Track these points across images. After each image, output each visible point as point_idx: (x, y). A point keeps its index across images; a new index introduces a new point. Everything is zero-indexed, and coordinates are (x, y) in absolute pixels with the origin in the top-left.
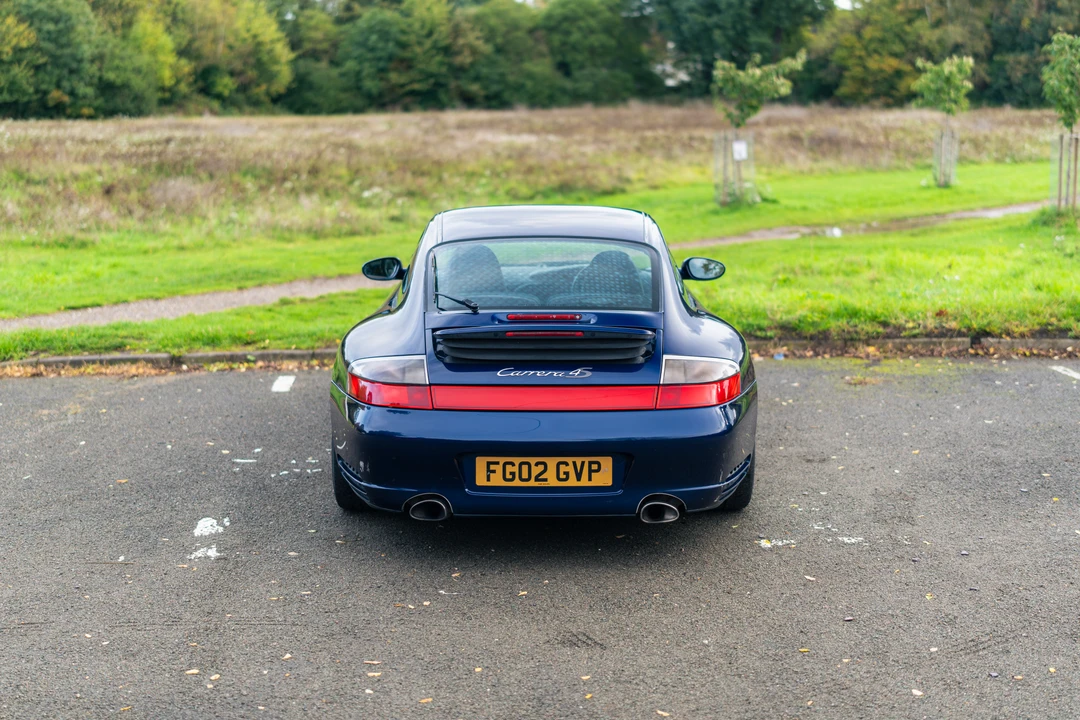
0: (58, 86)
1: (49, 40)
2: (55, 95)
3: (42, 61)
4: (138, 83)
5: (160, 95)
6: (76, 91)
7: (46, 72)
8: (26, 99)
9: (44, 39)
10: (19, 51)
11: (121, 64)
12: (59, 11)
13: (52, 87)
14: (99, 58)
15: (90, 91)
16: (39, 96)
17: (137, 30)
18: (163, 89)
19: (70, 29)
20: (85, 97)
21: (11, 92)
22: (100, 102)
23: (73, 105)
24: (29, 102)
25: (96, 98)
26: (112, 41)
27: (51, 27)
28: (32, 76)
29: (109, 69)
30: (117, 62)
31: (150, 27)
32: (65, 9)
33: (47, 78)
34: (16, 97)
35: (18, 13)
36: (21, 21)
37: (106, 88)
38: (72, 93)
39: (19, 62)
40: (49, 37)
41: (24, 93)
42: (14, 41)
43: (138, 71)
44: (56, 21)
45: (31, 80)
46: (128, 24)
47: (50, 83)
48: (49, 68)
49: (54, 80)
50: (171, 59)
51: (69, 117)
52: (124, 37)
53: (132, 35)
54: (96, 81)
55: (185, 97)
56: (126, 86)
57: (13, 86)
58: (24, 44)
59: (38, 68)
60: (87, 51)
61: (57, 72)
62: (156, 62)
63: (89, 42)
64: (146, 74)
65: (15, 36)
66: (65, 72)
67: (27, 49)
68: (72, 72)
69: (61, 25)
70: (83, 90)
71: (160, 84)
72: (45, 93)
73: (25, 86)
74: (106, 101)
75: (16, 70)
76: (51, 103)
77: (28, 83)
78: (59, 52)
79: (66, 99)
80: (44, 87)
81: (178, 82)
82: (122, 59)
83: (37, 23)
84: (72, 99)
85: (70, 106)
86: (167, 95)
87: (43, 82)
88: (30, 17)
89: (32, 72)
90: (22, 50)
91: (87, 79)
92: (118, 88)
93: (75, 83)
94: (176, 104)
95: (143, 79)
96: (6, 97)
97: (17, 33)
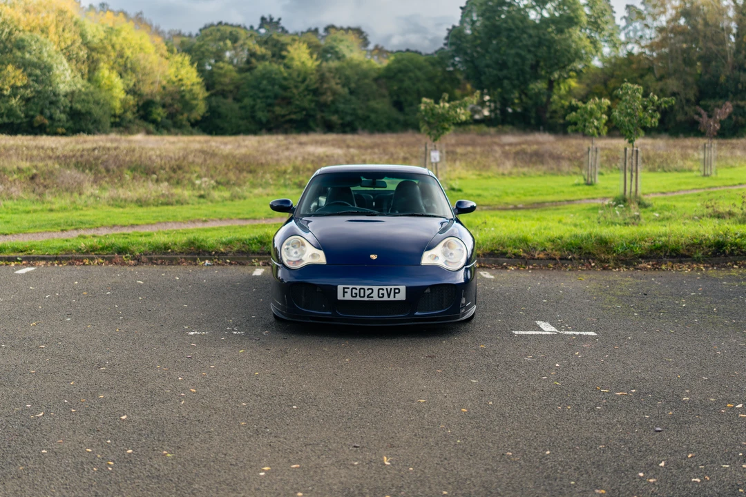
0: (42, 113)
1: (37, 81)
2: (39, 119)
3: (31, 95)
4: (97, 111)
5: (112, 120)
6: (54, 116)
7: (33, 103)
8: (19, 121)
9: (33, 80)
10: (15, 88)
11: (86, 98)
12: (44, 62)
13: (37, 114)
14: (71, 94)
15: (63, 117)
16: (28, 119)
17: (98, 74)
18: (115, 116)
19: (51, 74)
20: (59, 121)
21: (8, 116)
22: (70, 124)
23: (52, 125)
24: (21, 123)
25: (68, 121)
26: (80, 83)
27: (38, 72)
28: (23, 106)
29: (79, 102)
30: (83, 97)
31: (107, 73)
32: (49, 61)
33: (34, 107)
34: (12, 119)
35: (16, 62)
36: (19, 68)
37: (75, 115)
38: (51, 118)
39: (15, 95)
40: (37, 79)
41: (18, 117)
42: (13, 82)
43: (97, 103)
44: (41, 68)
45: (23, 109)
46: (93, 71)
47: (36, 111)
48: (35, 100)
49: (39, 109)
50: (122, 95)
51: (48, 134)
52: (90, 80)
53: (95, 78)
54: (68, 109)
55: (130, 121)
56: (89, 113)
57: (10, 112)
58: (19, 84)
59: (28, 100)
60: (62, 89)
61: (41, 103)
62: (111, 96)
63: (64, 82)
64: (103, 104)
65: (13, 78)
66: (47, 103)
67: (21, 87)
68: (51, 103)
69: (45, 71)
70: (59, 115)
71: (113, 112)
72: (33, 117)
73: (19, 112)
74: (74, 124)
75: (13, 102)
76: (36, 125)
77: (20, 110)
78: (43, 89)
79: (47, 122)
80: (32, 113)
81: (125, 112)
82: (87, 95)
83: (28, 70)
84: (50, 122)
85: (49, 127)
86: (117, 120)
87: (31, 110)
88: (24, 65)
89: (24, 103)
90: (17, 88)
91: (62, 108)
92: (83, 114)
93: (53, 111)
94: (123, 127)
95: (100, 108)
96: (6, 120)
97: (14, 76)
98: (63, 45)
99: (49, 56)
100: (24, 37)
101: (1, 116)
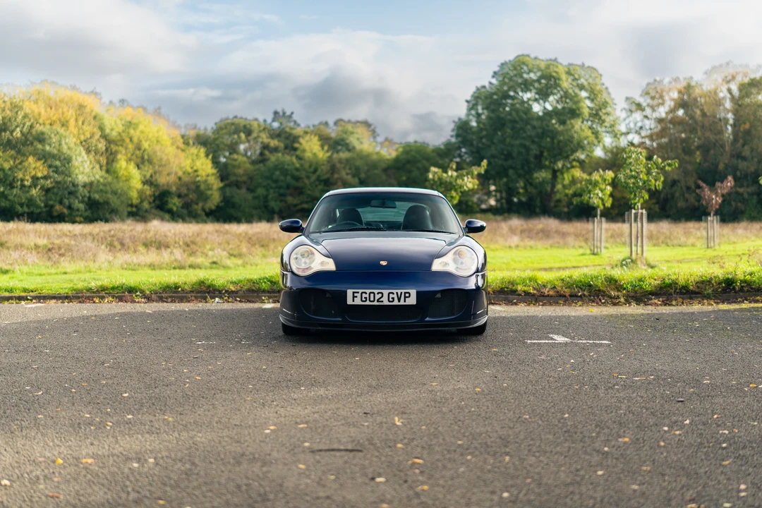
0: (61, 203)
1: (57, 172)
2: (58, 208)
3: (50, 186)
4: (114, 201)
5: (129, 209)
6: (72, 206)
7: (52, 193)
8: (39, 210)
9: (53, 171)
10: (35, 179)
11: (104, 189)
12: (64, 154)
13: (56, 203)
14: (89, 185)
15: (82, 206)
16: (48, 209)
17: (116, 166)
18: (132, 205)
19: (71, 165)
20: (78, 210)
21: (28, 206)
22: (88, 213)
23: (70, 214)
24: (40, 213)
25: (86, 210)
26: (99, 174)
27: (58, 163)
28: (43, 196)
29: (97, 192)
30: (101, 187)
31: (124, 165)
32: (68, 152)
33: (53, 197)
34: (32, 209)
35: (37, 154)
36: (39, 159)
37: (93, 204)
38: (70, 207)
39: (35, 186)
40: (57, 170)
41: (38, 207)
42: (33, 173)
43: (115, 193)
44: (61, 159)
45: (42, 198)
46: (111, 162)
47: (55, 201)
48: (55, 190)
49: (58, 198)
50: (139, 186)
51: (67, 222)
52: (108, 171)
53: (113, 169)
54: (86, 199)
55: (146, 211)
56: (107, 203)
57: (31, 202)
58: (40, 175)
59: (47, 191)
60: (81, 179)
61: (60, 193)
62: (128, 186)
63: (83, 174)
64: (121, 195)
65: (34, 169)
66: (66, 194)
67: (42, 178)
68: (70, 193)
69: (65, 163)
70: (77, 205)
71: (130, 202)
72: (52, 207)
73: (39, 202)
74: (92, 213)
75: (34, 192)
76: (55, 214)
77: (40, 200)
78: (62, 180)
79: (65, 211)
80: (51, 203)
81: (142, 201)
82: (105, 185)
83: (49, 162)
84: (69, 211)
85: (67, 217)
86: (134, 209)
87: (51, 199)
88: (44, 157)
89: (44, 193)
90: (38, 179)
91: (80, 198)
92: (101, 204)
93: (72, 201)
94: (140, 216)
95: (118, 198)
96: (26, 209)
97: (34, 167)
98: (82, 138)
99: (69, 148)
100: (44, 130)
101: (22, 205)
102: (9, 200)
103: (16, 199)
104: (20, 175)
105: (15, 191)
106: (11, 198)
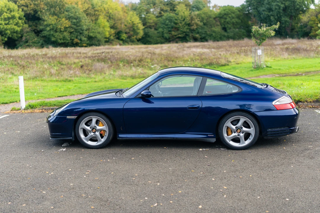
0: (77, 38)
1: (74, 25)
2: (76, 40)
3: (72, 30)
4: (99, 36)
5: (105, 40)
6: (82, 39)
7: (73, 34)
8: (68, 42)
9: (73, 24)
10: (65, 28)
11: (94, 31)
12: (77, 17)
13: (75, 38)
14: (88, 29)
15: (85, 39)
16: (71, 41)
17: (99, 21)
18: (106, 38)
19: (80, 21)
20: (84, 41)
21: (63, 40)
22: (88, 42)
23: (81, 43)
24: (68, 43)
25: (87, 41)
26: (92, 25)
27: (75, 21)
28: (69, 35)
29: (91, 33)
30: (93, 30)
31: (103, 20)
32: (79, 16)
33: (74, 35)
34: (65, 41)
35: (66, 17)
36: (66, 19)
37: (90, 38)
38: (81, 40)
39: (66, 31)
40: (74, 24)
41: (67, 40)
42: (65, 25)
43: (99, 33)
44: (76, 19)
45: (69, 36)
46: (97, 20)
47: (74, 37)
48: (74, 33)
49: (76, 36)
50: (109, 29)
51: (80, 47)
52: (95, 23)
53: (97, 23)
54: (87, 36)
55: (112, 40)
56: (96, 37)
57: (64, 38)
58: (67, 26)
59: (71, 33)
60: (85, 27)
61: (76, 34)
62: (104, 30)
63: (85, 25)
64: (101, 33)
65: (65, 24)
66: (79, 34)
67: (68, 27)
68: (81, 34)
69: (78, 20)
70: (84, 39)
71: (105, 37)
72: (73, 40)
73: (68, 38)
74: (90, 42)
75: (65, 33)
76: (75, 43)
77: (68, 37)
78: (77, 28)
79: (79, 41)
80: (73, 38)
81: (110, 36)
82: (95, 30)
83: (71, 20)
84: (81, 41)
85: (80, 44)
86: (107, 40)
87: (72, 37)
88: (69, 18)
89: (69, 34)
90: (67, 28)
91: (85, 35)
92: (93, 38)
93: (81, 37)
94: (110, 42)
95: (100, 35)
96: (62, 41)
97: (65, 23)
98: (84, 9)
99: (80, 14)
100: (69, 6)
101: (61, 39)
102: (55, 37)
103: (58, 37)
104: (59, 27)
105: (57, 34)
106: (56, 36)
